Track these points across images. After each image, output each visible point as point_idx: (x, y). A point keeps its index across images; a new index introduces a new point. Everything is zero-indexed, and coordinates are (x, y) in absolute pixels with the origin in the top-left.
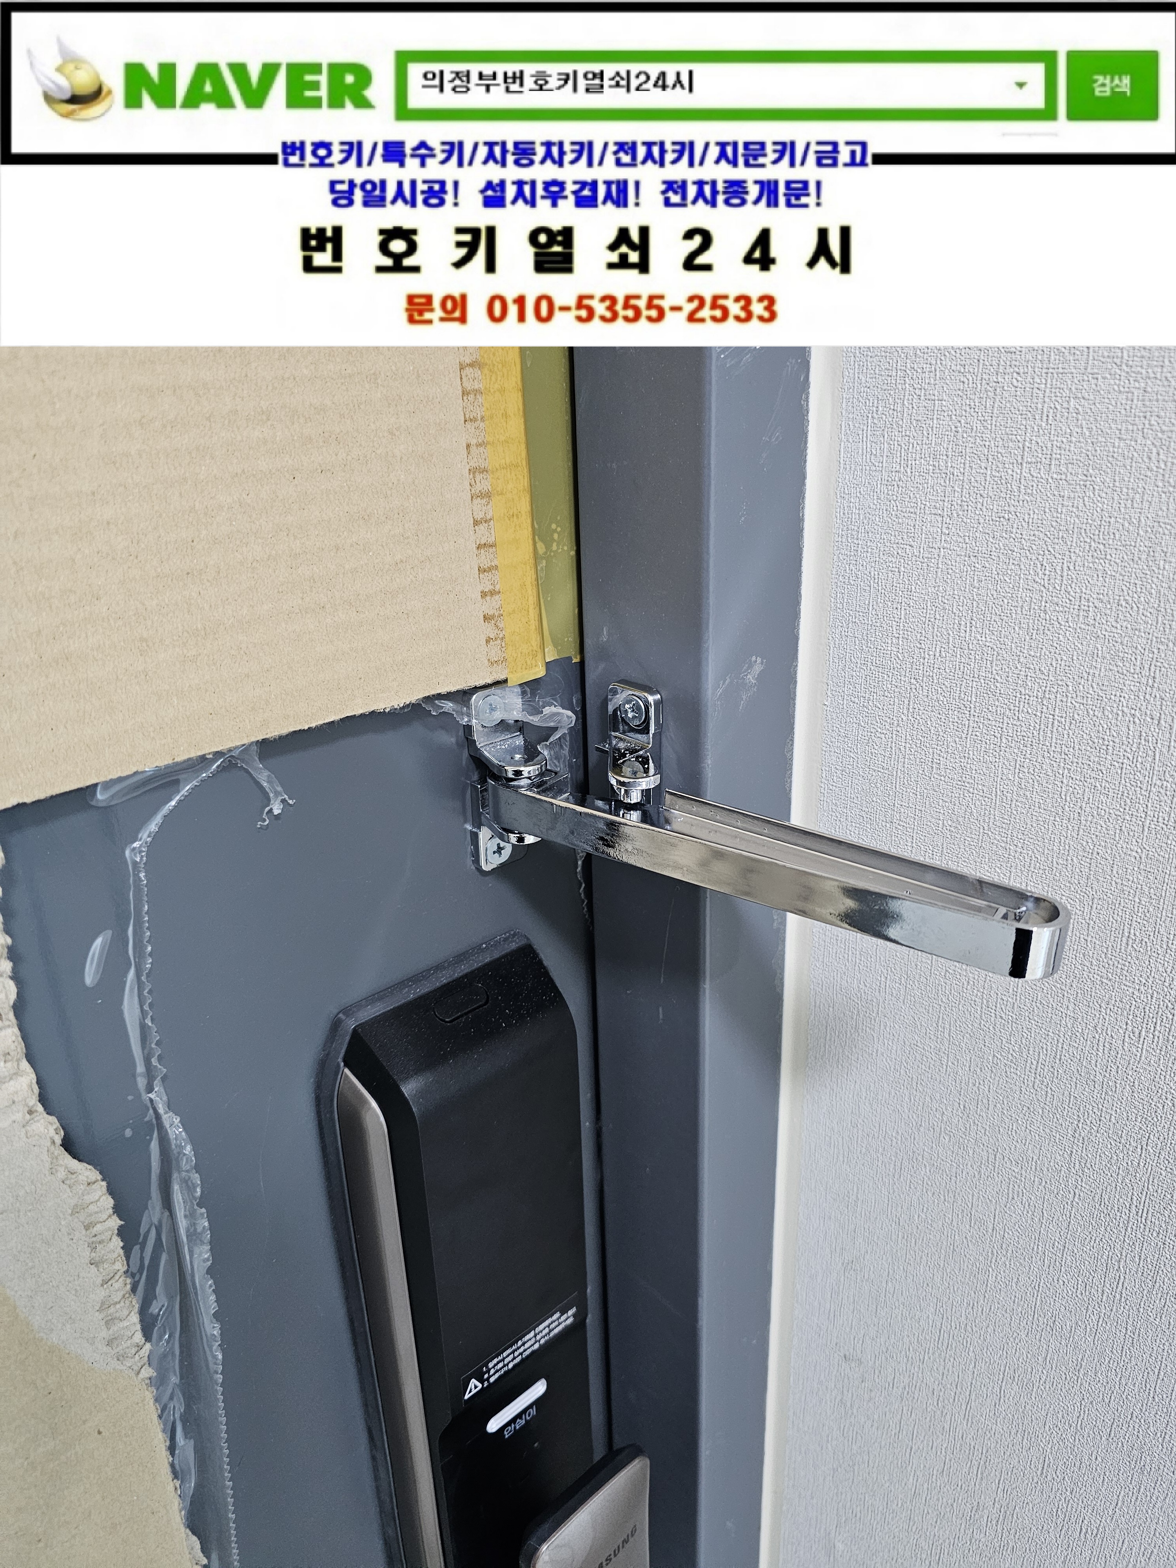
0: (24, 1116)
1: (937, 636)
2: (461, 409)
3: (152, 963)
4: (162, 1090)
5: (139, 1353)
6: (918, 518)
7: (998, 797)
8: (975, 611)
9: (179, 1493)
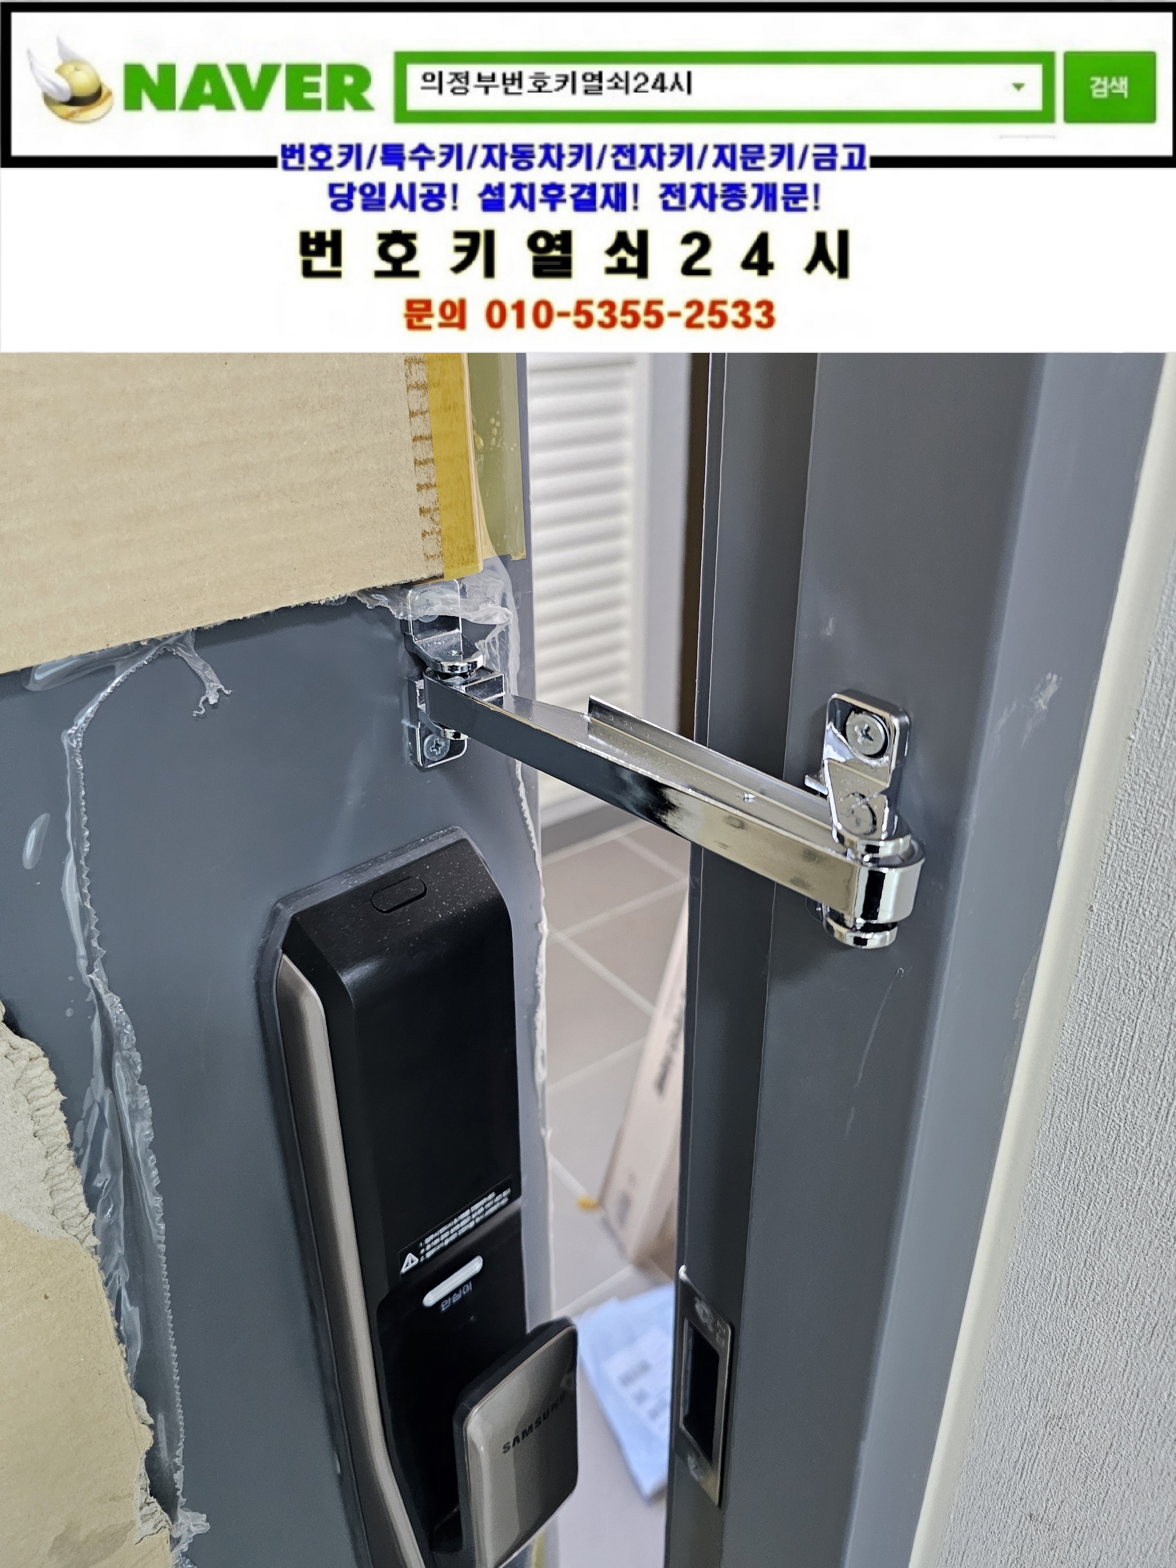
3: (90, 847)
4: (103, 972)
5: (84, 1223)
9: (125, 1356)
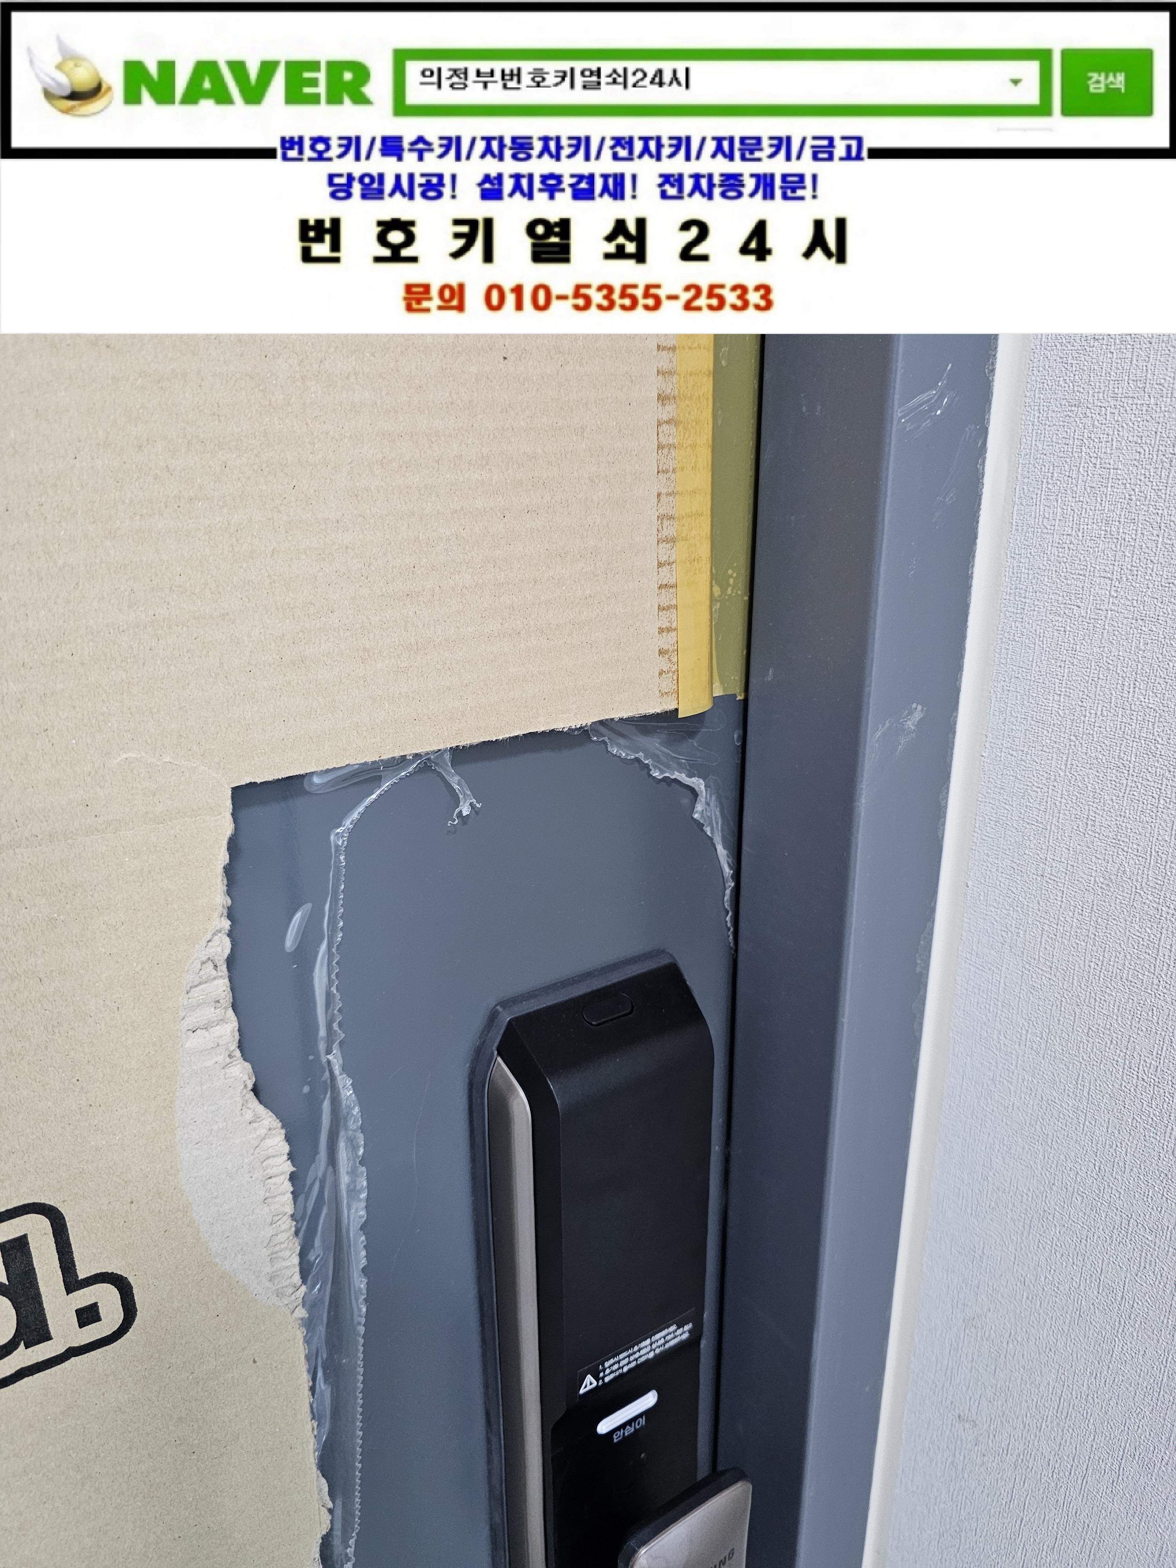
0: (225, 1059)
1: (1099, 695)
2: (655, 461)
3: (342, 938)
4: (339, 1054)
5: (296, 1293)
6: (1087, 581)
7: (1153, 857)
8: (1139, 672)
